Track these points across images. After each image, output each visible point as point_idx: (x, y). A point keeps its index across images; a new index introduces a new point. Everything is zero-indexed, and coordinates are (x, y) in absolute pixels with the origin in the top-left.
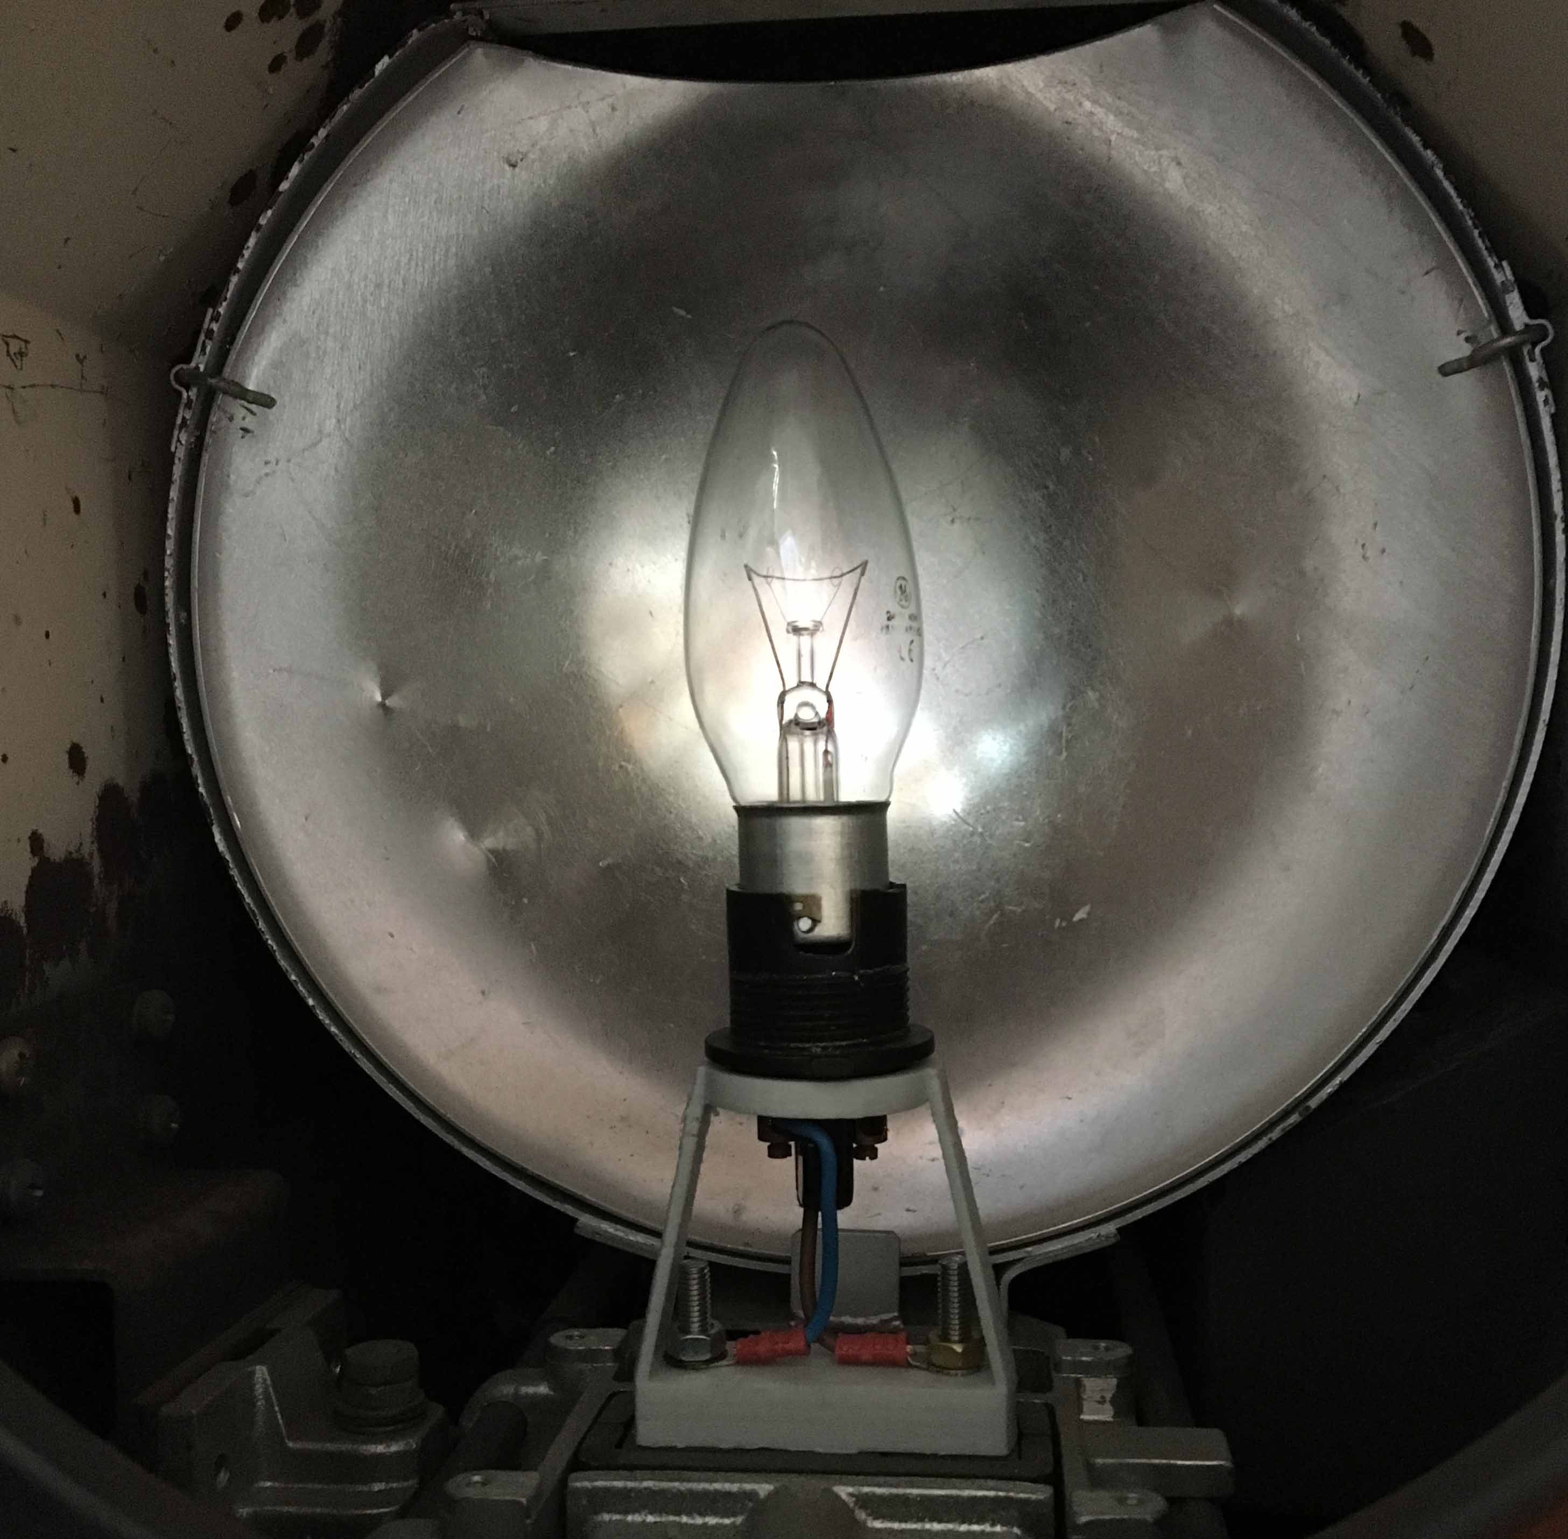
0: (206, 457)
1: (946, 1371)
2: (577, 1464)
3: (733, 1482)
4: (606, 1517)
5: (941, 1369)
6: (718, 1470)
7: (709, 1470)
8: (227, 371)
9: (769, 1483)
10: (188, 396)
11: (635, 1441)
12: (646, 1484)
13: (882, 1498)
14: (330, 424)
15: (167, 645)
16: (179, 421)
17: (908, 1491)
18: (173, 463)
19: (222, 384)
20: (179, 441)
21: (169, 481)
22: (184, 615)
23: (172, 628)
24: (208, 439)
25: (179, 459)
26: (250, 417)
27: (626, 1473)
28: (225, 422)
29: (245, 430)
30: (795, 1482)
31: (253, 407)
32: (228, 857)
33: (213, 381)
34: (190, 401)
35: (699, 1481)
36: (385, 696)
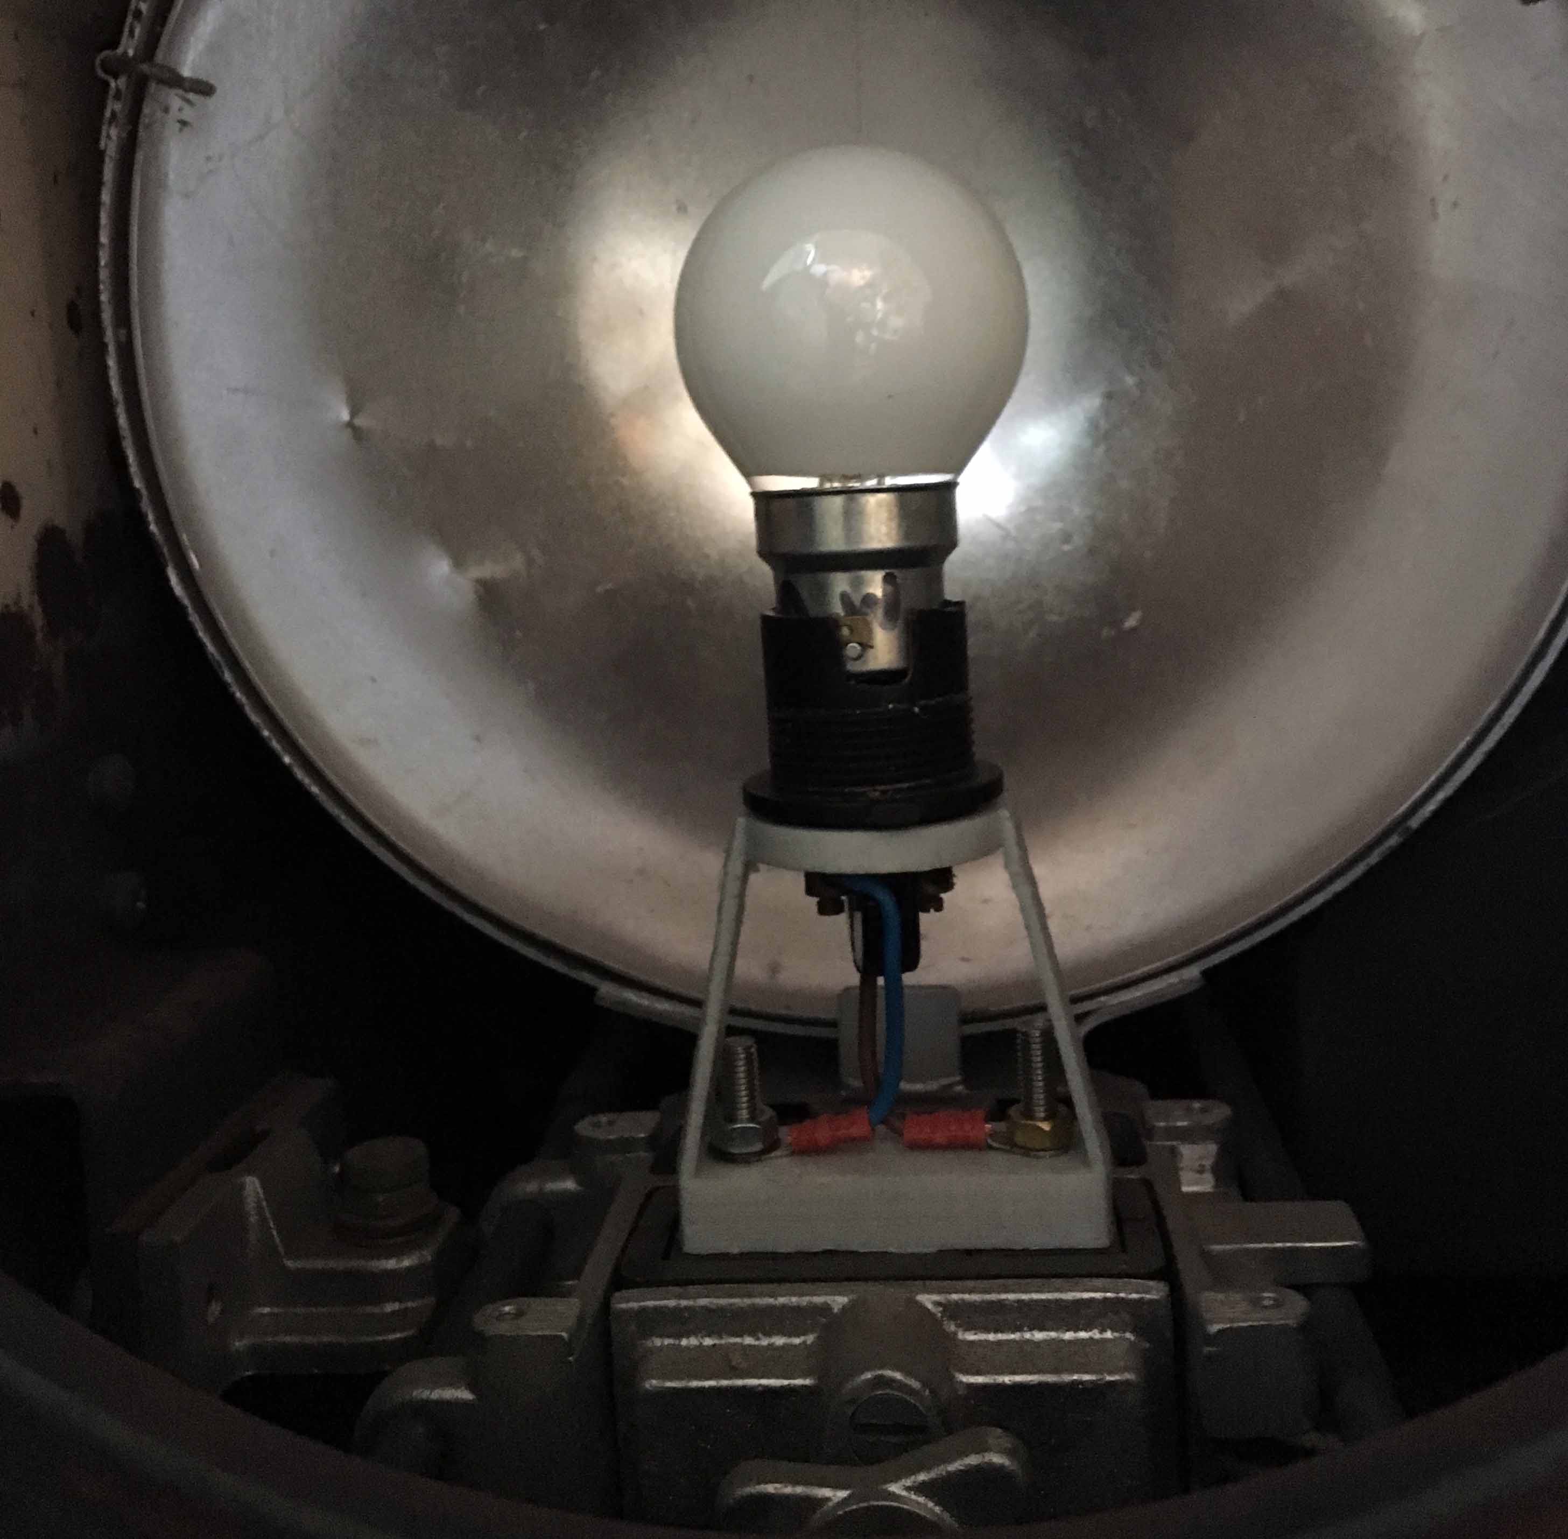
0: (140, 156)
1: (1032, 1153)
2: (619, 1282)
3: (801, 1295)
4: (658, 1342)
5: (1027, 1151)
6: (781, 1281)
7: (771, 1281)
8: (160, 56)
9: (844, 1295)
10: (117, 87)
11: (681, 1249)
12: (703, 1302)
13: (972, 1305)
14: (278, 114)
15: (105, 367)
16: (108, 114)
17: (1003, 1296)
18: (103, 162)
19: (154, 70)
20: (109, 137)
21: (100, 183)
22: (123, 332)
23: (111, 348)
24: (142, 133)
25: (111, 157)
26: (187, 108)
27: (677, 1289)
28: (159, 114)
29: (184, 123)
30: (871, 1291)
31: (191, 96)
32: (186, 602)
33: (145, 67)
34: (118, 90)
35: (762, 1295)
36: (353, 414)
